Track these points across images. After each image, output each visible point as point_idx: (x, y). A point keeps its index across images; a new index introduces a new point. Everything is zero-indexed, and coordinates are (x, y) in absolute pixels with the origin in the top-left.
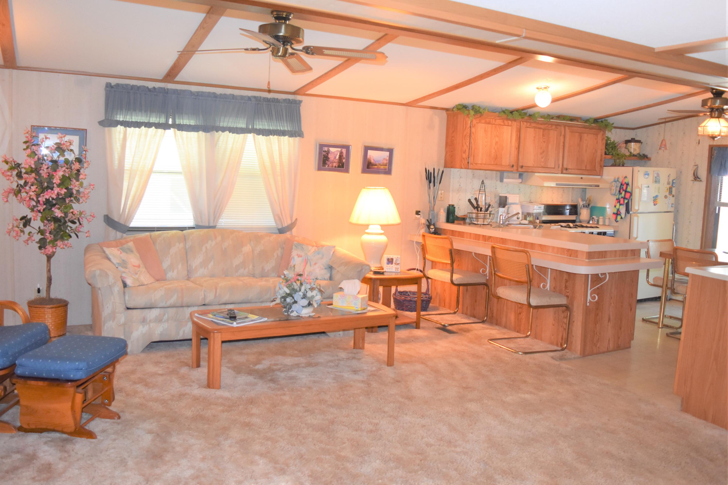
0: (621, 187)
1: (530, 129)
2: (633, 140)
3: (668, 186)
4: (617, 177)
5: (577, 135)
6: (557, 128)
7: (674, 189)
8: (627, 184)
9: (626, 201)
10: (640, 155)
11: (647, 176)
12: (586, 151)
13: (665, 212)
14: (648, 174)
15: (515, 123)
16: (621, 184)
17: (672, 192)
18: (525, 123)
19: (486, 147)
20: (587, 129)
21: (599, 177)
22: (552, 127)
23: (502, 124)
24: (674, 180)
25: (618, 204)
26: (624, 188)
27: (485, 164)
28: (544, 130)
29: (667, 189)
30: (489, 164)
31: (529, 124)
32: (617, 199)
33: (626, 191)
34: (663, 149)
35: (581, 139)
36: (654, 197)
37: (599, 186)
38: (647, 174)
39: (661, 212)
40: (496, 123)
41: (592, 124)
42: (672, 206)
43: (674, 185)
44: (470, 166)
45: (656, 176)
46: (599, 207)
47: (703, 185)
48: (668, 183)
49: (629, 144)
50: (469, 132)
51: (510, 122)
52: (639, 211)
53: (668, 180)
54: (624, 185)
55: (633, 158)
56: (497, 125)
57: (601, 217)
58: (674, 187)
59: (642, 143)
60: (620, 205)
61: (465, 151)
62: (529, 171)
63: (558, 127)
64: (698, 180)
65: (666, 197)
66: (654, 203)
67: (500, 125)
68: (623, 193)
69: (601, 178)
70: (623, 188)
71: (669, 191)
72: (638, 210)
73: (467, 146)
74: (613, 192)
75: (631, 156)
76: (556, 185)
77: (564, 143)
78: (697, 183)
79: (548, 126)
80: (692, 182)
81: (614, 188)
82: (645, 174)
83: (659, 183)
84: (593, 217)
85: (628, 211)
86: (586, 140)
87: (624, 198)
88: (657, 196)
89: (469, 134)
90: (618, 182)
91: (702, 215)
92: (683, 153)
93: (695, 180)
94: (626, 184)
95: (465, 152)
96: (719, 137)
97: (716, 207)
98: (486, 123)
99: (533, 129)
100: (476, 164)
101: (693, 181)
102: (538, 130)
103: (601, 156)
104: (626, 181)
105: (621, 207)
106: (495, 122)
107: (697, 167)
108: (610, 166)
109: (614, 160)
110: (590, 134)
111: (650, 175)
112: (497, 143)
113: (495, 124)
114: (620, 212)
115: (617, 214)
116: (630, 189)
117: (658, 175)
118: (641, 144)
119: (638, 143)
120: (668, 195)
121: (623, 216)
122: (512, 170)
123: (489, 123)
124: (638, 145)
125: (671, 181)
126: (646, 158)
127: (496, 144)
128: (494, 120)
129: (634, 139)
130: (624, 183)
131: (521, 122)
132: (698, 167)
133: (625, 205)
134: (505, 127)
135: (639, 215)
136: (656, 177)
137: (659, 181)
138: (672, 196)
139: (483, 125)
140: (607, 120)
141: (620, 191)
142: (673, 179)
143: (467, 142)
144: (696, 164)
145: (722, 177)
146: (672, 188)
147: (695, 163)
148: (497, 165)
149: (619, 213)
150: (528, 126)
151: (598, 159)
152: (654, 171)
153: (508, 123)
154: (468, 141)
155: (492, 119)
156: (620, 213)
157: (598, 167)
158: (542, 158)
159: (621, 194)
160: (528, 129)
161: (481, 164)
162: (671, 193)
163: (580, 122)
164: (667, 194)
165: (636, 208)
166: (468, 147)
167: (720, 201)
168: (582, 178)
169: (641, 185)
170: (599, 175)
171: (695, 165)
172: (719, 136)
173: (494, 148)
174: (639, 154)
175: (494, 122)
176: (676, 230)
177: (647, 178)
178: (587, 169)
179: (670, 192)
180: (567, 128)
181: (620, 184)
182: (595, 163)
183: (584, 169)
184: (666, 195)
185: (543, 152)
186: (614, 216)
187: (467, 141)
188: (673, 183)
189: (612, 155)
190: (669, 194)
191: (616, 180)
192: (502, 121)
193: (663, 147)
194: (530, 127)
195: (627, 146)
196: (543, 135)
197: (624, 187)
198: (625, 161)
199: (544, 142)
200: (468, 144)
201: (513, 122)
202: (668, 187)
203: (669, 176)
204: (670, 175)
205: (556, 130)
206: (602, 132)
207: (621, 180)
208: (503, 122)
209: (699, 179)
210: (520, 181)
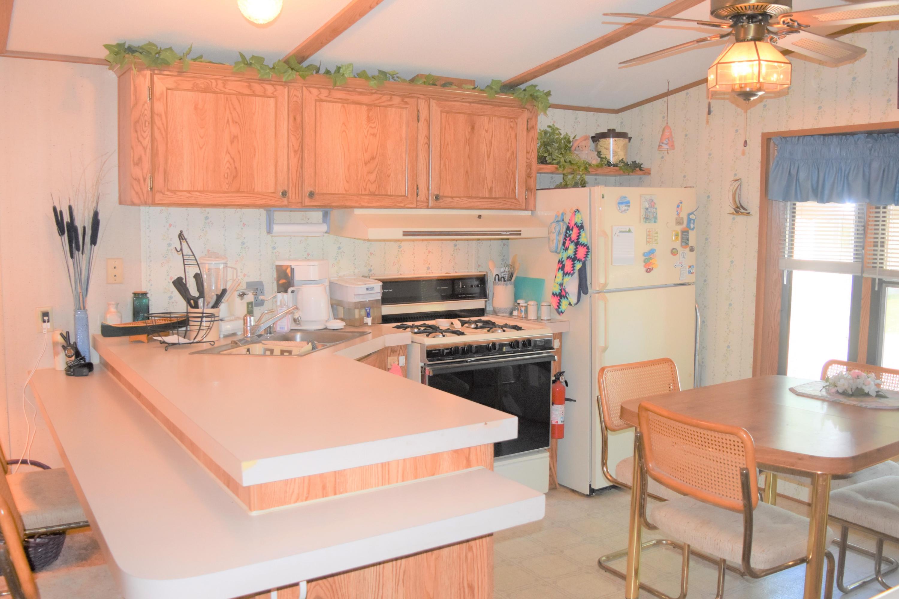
0: (566, 232)
1: (331, 104)
2: (612, 133)
3: (679, 229)
4: (561, 212)
5: (461, 118)
6: (407, 103)
7: (692, 235)
8: (581, 227)
9: (578, 266)
10: (626, 164)
11: (623, 207)
12: (489, 157)
13: (676, 285)
14: (627, 204)
15: (286, 90)
16: (568, 228)
17: (688, 240)
18: (315, 91)
19: (201, 148)
20: (486, 106)
21: (528, 213)
22: (390, 100)
23: (247, 91)
24: (692, 213)
25: (560, 273)
26: (574, 236)
27: (200, 192)
28: (370, 106)
29: (677, 235)
30: (212, 192)
31: (325, 93)
32: (559, 262)
33: (577, 244)
34: (665, 146)
35: (473, 128)
36: (644, 255)
37: (520, 234)
38: (624, 203)
39: (666, 286)
40: (227, 91)
41: (497, 93)
42: (690, 272)
43: (692, 226)
44: (159, 198)
45: (647, 206)
46: (531, 279)
47: (754, 221)
48: (679, 222)
49: (602, 141)
50: (148, 113)
51: (269, 89)
52: (609, 287)
53: (678, 214)
54: (572, 230)
55: (607, 169)
56: (229, 94)
57: (531, 303)
58: (693, 229)
59: (630, 139)
60: (565, 274)
61: (140, 159)
62: (334, 204)
63: (407, 100)
64: (742, 213)
65: (674, 252)
66: (645, 266)
67: (240, 93)
68: (572, 247)
69: (532, 214)
70: (570, 235)
71: (682, 238)
72: (605, 285)
73: (145, 149)
74: (553, 246)
75: (602, 165)
76: (404, 235)
77: (428, 137)
78: (740, 219)
79: (380, 98)
80: (732, 216)
81: (554, 236)
82: (619, 203)
83: (655, 222)
84: (519, 301)
85: (583, 288)
86: (487, 131)
87: (574, 259)
88: (652, 252)
89: (148, 118)
90: (561, 223)
91: (754, 291)
92: (710, 154)
93: (737, 212)
94: (577, 226)
95: (138, 163)
96: (760, 93)
97: (783, 271)
98: (195, 89)
99: (340, 105)
100: (174, 192)
101: (733, 214)
102: (352, 106)
103: (529, 166)
104: (578, 219)
105: (567, 279)
106: (224, 87)
107: (737, 184)
108: (555, 188)
109: (562, 176)
110: (495, 116)
111: (631, 204)
112: (234, 139)
113: (224, 93)
114: (564, 290)
115: (561, 295)
116: (586, 237)
117: (652, 203)
118: (627, 140)
119: (622, 139)
120: (679, 248)
121: (573, 299)
122: (286, 203)
123: (206, 90)
124: (621, 142)
125: (684, 215)
126: (638, 169)
127: (232, 142)
128: (220, 82)
129: (614, 130)
130: (572, 224)
131: (304, 88)
132: (740, 185)
133: (576, 275)
134: (258, 99)
135: (607, 295)
136: (647, 209)
137: (656, 218)
138: (688, 249)
139: (190, 94)
140: (535, 86)
141: (564, 244)
142: (690, 211)
143: (144, 139)
144: (736, 178)
145: (795, 204)
146: (688, 232)
147: (735, 175)
148: (238, 191)
149: (563, 293)
150: (322, 97)
151: (520, 172)
152: (641, 196)
153: (265, 90)
154: (148, 133)
155: (213, 81)
156: (566, 293)
157: (520, 193)
158: (370, 173)
159: (566, 249)
160: (325, 104)
161: (189, 192)
162: (687, 244)
163: (468, 90)
164: (677, 244)
165: (602, 280)
166: (149, 151)
167: (792, 256)
168: (480, 217)
169: (612, 227)
170: (526, 209)
171: (736, 180)
172: (760, 90)
173: (228, 152)
174: (622, 161)
175: (220, 85)
176: (703, 322)
177: (625, 211)
178: (494, 195)
179: (685, 241)
180: (433, 103)
181: (565, 227)
182: (515, 182)
183: (487, 195)
184: (674, 249)
185: (373, 158)
186: (555, 300)
187: (145, 135)
188: (689, 220)
189: (558, 163)
190: (682, 246)
191: (560, 219)
192: (246, 84)
193: (665, 142)
194: (328, 99)
195: (599, 146)
196: (369, 119)
197: (574, 234)
198: (587, 178)
199: (374, 135)
200: (147, 142)
201: (278, 87)
202: (679, 231)
203: (678, 206)
204: (681, 203)
205: (403, 108)
206: (526, 115)
207: (567, 220)
208: (250, 87)
209: (746, 210)
210: (324, 228)
